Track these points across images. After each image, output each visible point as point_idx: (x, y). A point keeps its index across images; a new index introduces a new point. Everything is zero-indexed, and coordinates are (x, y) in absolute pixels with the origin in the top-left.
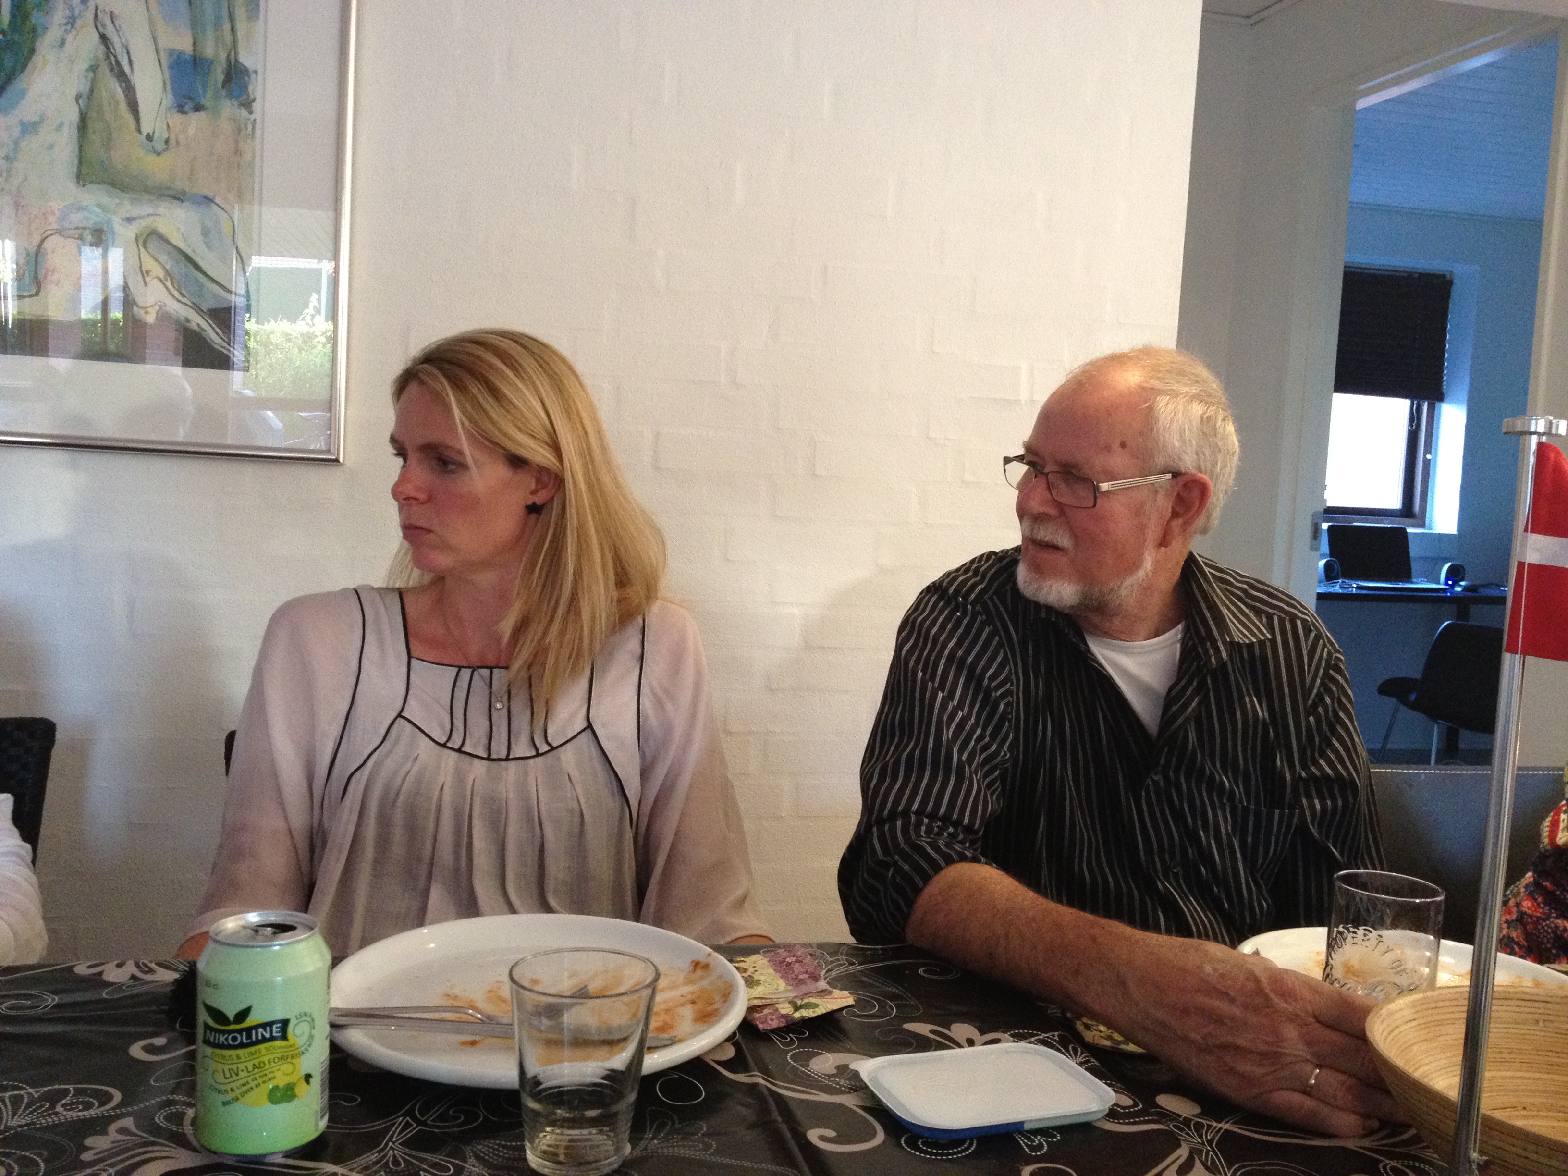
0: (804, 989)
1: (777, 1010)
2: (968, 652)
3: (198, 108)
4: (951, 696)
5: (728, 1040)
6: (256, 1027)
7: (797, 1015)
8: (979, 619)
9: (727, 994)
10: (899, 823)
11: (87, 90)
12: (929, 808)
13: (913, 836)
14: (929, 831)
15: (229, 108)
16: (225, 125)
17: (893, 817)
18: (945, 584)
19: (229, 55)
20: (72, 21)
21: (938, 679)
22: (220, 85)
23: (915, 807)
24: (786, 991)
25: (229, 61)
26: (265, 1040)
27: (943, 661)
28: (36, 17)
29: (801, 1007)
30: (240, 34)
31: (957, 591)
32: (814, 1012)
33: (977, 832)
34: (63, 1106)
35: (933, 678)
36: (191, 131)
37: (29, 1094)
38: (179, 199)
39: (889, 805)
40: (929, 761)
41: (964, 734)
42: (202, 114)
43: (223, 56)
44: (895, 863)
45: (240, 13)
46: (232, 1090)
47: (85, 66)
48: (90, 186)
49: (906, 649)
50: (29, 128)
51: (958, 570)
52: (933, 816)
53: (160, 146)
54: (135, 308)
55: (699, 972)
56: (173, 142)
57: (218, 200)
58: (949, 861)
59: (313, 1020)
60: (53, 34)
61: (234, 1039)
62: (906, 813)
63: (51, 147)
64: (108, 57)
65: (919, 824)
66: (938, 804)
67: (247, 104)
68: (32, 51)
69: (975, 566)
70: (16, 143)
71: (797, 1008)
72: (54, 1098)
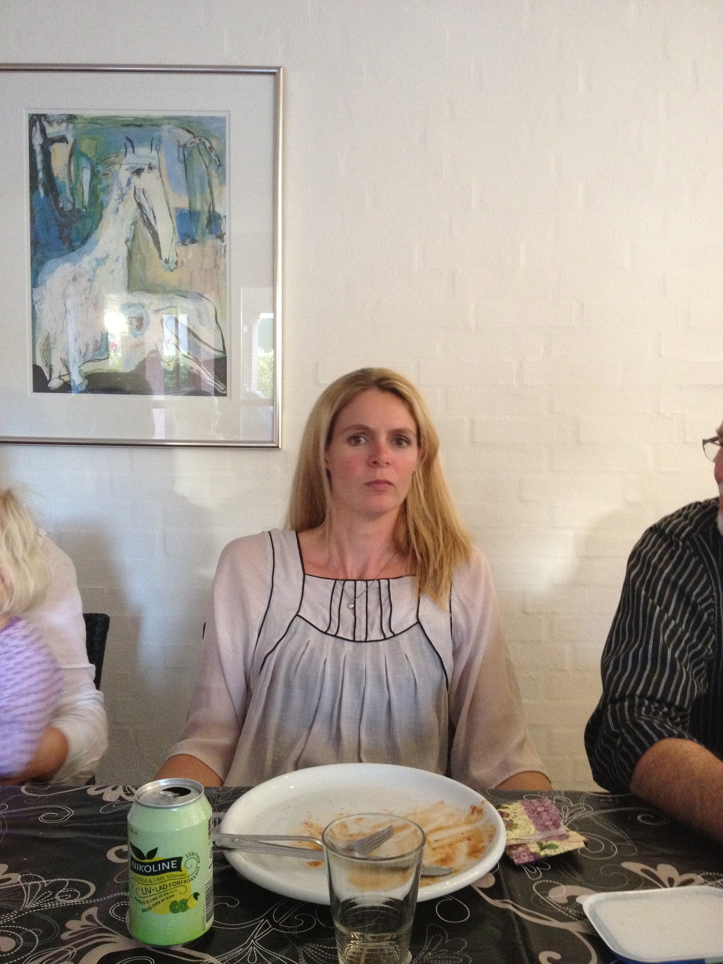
0: (548, 833)
1: (528, 849)
2: (679, 576)
3: (193, 241)
4: (667, 609)
5: (491, 871)
6: (161, 862)
7: (542, 853)
8: (688, 552)
9: (492, 835)
10: (626, 704)
11: (132, 236)
12: (649, 693)
13: (636, 715)
14: (648, 711)
15: (211, 241)
16: (208, 249)
17: (622, 698)
18: (662, 526)
19: (210, 207)
20: (122, 197)
21: (657, 596)
22: (205, 226)
23: (638, 692)
24: (535, 834)
25: (210, 212)
26: (166, 871)
27: (661, 583)
28: (102, 197)
29: (545, 847)
30: (215, 195)
31: (671, 531)
32: (555, 852)
33: (686, 710)
34: (60, 895)
35: (653, 597)
36: (190, 255)
37: (43, 884)
38: (184, 297)
39: (620, 689)
40: (650, 657)
41: (676, 638)
42: (196, 245)
43: (206, 209)
44: (622, 735)
45: (215, 182)
46: (148, 902)
47: (130, 222)
48: (134, 293)
49: (633, 573)
50: (101, 262)
51: (672, 515)
52: (652, 699)
53: (173, 266)
54: (162, 363)
55: (476, 815)
56: (180, 263)
57: (205, 295)
58: (661, 737)
59: (198, 857)
60: (112, 205)
61: (148, 869)
62: (632, 695)
63: (113, 271)
64: (142, 216)
65: (641, 705)
66: (656, 690)
67: (221, 237)
68: (101, 216)
69: (684, 513)
70: (94, 271)
71: (542, 848)
72: (55, 888)
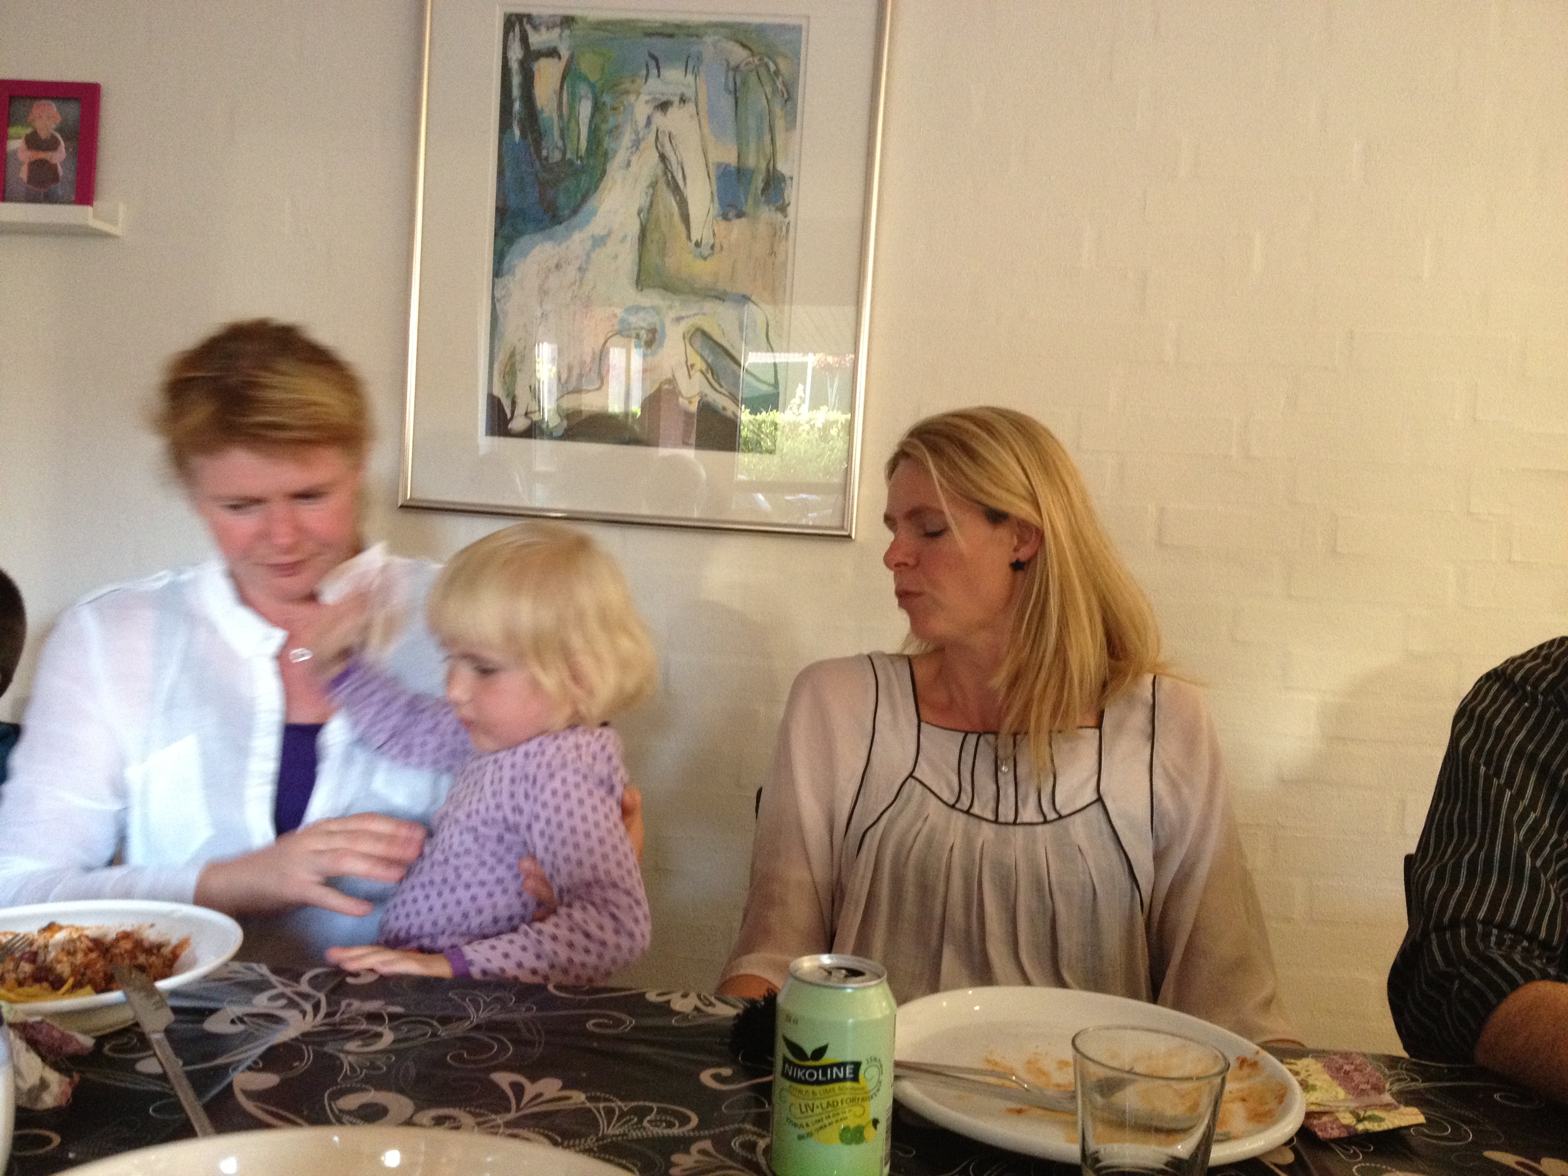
0: (1366, 1100)
1: (1337, 1119)
3: (740, 215)
4: (1520, 794)
5: (1286, 1144)
6: (831, 1066)
7: (1360, 1127)
8: (1552, 712)
9: (1282, 1095)
10: (1463, 932)
11: (648, 204)
12: (1498, 918)
13: (1481, 947)
14: (1500, 943)
15: (766, 214)
16: (762, 229)
17: (1455, 923)
18: (1509, 671)
19: (768, 164)
20: (636, 144)
21: (1504, 775)
22: (759, 191)
23: (1481, 915)
24: (1344, 1100)
25: (768, 170)
26: (838, 1080)
27: (1510, 756)
28: (607, 143)
29: (1364, 1119)
30: (779, 143)
31: (1525, 679)
32: (1379, 1126)
33: (1557, 948)
34: (648, 1122)
35: (1498, 774)
36: (734, 236)
37: (619, 1106)
38: (719, 299)
39: (1450, 911)
40: (1496, 865)
41: (1538, 838)
42: (744, 220)
43: (763, 165)
44: (1461, 976)
45: (780, 124)
46: (807, 1125)
47: (648, 183)
48: (646, 291)
49: (1463, 743)
50: (599, 242)
51: (1523, 656)
52: (1503, 926)
53: (706, 251)
54: (681, 400)
55: (1246, 1070)
56: (717, 248)
57: (753, 298)
58: (1529, 978)
59: (881, 1066)
60: (621, 156)
61: (811, 1075)
62: (1470, 922)
63: (616, 257)
64: (665, 174)
65: (1486, 936)
66: (1508, 915)
67: (783, 209)
68: (604, 172)
69: (1544, 652)
70: (588, 256)
71: (1360, 1120)
72: (642, 1113)
